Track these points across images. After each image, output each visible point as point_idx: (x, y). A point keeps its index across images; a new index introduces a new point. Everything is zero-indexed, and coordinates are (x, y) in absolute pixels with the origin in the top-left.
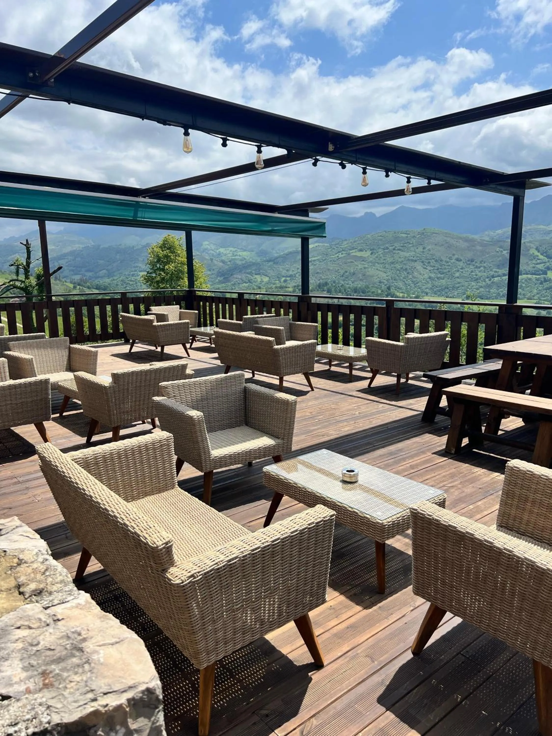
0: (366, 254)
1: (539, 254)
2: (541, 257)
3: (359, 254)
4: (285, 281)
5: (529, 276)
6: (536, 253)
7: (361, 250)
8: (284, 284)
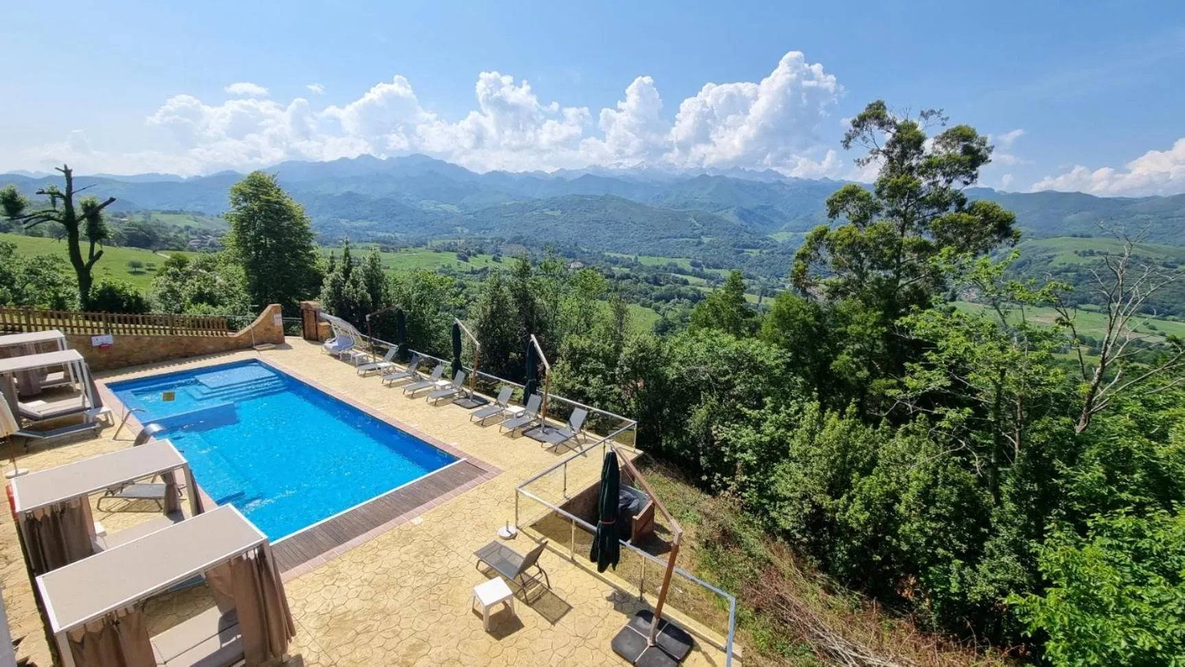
0: (558, 213)
1: (695, 221)
2: (697, 224)
3: (550, 213)
4: (484, 233)
5: (688, 239)
6: (693, 221)
7: (553, 210)
8: (483, 236)
